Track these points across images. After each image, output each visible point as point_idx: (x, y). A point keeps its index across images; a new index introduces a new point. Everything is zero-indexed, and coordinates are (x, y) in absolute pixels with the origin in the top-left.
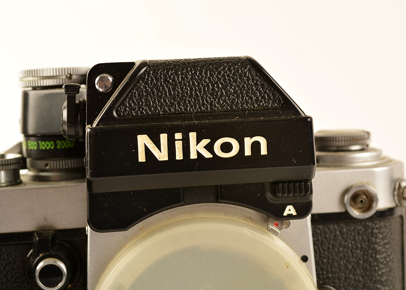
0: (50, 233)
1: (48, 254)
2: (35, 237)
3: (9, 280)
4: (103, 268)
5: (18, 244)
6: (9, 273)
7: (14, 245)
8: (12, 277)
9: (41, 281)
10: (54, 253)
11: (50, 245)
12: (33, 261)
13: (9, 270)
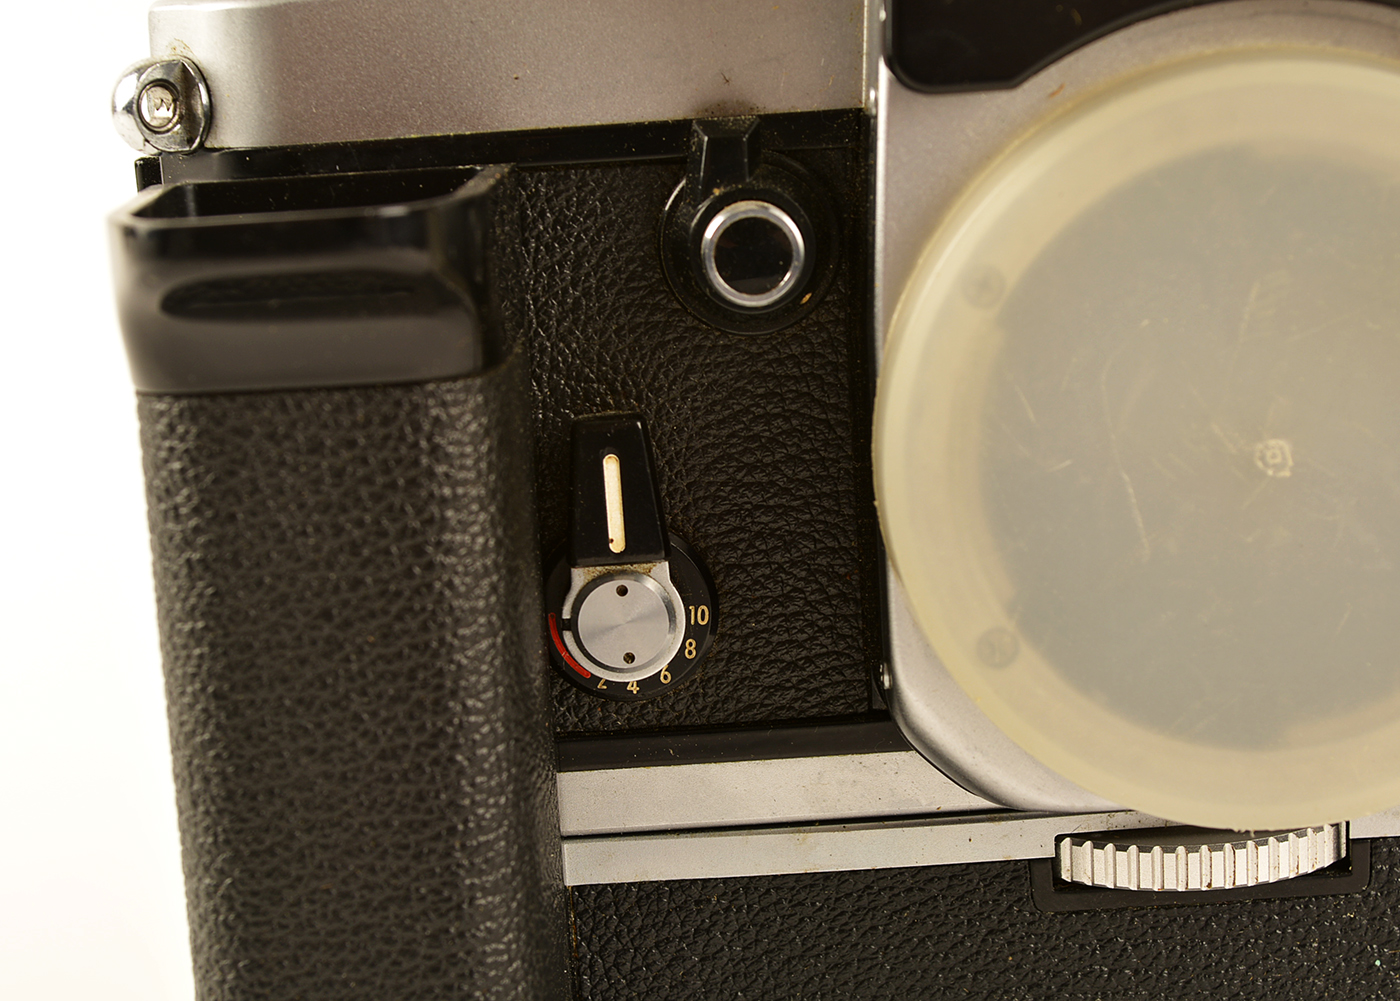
0: (744, 122)
1: (740, 186)
2: (696, 135)
3: (608, 281)
4: (924, 226)
5: (636, 164)
6: (609, 258)
7: (623, 165)
8: (617, 271)
9: (724, 274)
10: (761, 186)
11: (746, 160)
12: (692, 211)
13: (608, 250)
